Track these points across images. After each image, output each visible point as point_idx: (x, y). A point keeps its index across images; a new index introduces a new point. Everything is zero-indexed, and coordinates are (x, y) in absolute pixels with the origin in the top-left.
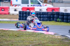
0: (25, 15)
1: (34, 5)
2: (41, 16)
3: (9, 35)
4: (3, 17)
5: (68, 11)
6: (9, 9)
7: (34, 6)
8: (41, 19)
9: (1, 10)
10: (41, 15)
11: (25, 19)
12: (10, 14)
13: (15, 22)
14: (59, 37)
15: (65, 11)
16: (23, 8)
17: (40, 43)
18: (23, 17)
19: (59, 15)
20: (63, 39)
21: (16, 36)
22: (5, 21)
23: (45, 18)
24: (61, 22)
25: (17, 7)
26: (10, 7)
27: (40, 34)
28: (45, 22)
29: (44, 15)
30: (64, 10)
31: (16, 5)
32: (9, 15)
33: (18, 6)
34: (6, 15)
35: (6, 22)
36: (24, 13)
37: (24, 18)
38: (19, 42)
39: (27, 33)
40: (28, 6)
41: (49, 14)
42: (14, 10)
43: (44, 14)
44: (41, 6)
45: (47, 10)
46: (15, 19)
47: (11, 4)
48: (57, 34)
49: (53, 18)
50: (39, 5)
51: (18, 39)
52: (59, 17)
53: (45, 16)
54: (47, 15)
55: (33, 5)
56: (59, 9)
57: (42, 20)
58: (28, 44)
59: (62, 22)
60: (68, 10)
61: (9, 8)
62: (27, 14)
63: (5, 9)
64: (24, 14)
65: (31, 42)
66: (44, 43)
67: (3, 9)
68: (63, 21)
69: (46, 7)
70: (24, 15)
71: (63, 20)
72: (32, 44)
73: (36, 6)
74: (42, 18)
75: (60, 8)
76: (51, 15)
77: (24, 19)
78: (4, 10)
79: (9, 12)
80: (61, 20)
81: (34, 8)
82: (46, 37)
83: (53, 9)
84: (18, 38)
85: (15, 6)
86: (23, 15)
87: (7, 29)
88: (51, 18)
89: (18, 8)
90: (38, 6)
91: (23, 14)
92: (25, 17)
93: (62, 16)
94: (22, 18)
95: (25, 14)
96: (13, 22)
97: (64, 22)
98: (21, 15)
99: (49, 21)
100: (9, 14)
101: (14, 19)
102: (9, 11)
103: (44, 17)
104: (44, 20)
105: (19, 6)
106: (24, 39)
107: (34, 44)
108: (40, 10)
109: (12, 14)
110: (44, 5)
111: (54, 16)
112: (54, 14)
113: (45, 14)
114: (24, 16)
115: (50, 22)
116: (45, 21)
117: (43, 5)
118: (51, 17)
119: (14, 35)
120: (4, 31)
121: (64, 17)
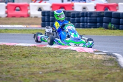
0: (52, 19)
2: (80, 20)
3: (12, 54)
4: (17, 22)
6: (28, 8)
8: (79, 25)
9: (15, 9)
10: (80, 17)
12: (31, 16)
13: (33, 30)
14: (100, 57)
16: (53, 6)
17: (58, 68)
18: (49, 21)
19: (111, 17)
21: (23, 55)
22: (16, 30)
23: (87, 22)
24: (114, 29)
25: (43, 4)
26: (31, 4)
28: (86, 29)
29: (85, 18)
32: (28, 18)
35: (17, 32)
38: (23, 67)
39: (46, 50)
41: (93, 15)
42: (38, 9)
43: (85, 15)
44: (85, 1)
45: (95, 8)
48: (100, 52)
49: (101, 22)
50: (81, 0)
51: (24, 61)
52: (111, 20)
53: (87, 19)
54: (89, 17)
56: (117, 5)
57: (81, 26)
58: (38, 70)
59: (116, 29)
61: (28, 6)
63: (22, 8)
65: (44, 67)
66: (65, 68)
67: (18, 8)
70: (51, 17)
71: (118, 26)
72: (43, 71)
73: (77, 1)
74: (81, 24)
78: (20, 10)
79: (30, 13)
80: (114, 26)
81: (73, 5)
82: (77, 57)
84: (25, 59)
85: (39, 1)
86: (49, 18)
87: (12, 44)
88: (97, 23)
89: (44, 6)
91: (49, 16)
92: (52, 21)
93: (116, 19)
94: (46, 23)
97: (119, 29)
98: (46, 18)
99: (94, 28)
100: (28, 16)
102: (29, 11)
103: (85, 21)
104: (85, 26)
106: (35, 62)
107: (48, 70)
109: (33, 16)
111: (103, 19)
112: (103, 16)
113: (87, 16)
115: (95, 29)
116: (87, 27)
118: (98, 21)
119: (21, 55)
120: (7, 47)
121: (119, 21)
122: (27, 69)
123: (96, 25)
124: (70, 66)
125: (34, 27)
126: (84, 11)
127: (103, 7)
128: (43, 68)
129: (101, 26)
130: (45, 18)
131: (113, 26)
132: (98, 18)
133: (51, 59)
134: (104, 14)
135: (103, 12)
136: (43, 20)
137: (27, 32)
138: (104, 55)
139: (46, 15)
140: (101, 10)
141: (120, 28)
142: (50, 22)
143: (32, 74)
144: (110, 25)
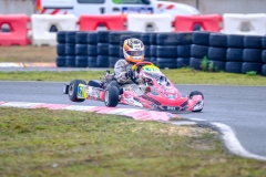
0: (80, 48)
1: (125, 9)
4: (5, 55)
5: (254, 29)
6: (28, 26)
7: (126, 13)
11: (80, 60)
12: (34, 43)
13: (40, 74)
14: (183, 132)
15: (242, 30)
16: (82, 21)
18: (73, 54)
19: (208, 45)
20: (194, 138)
21: (18, 127)
23: (155, 56)
24: (214, 71)
25: (59, 16)
26: (35, 17)
27: (114, 119)
29: (152, 47)
30: (238, 24)
31: (56, 10)
32: (27, 48)
33: (63, 11)
34: (16, 48)
35: (5, 77)
36: (77, 39)
37: (77, 58)
38: (16, 153)
39: (67, 117)
40: (103, 11)
41: (169, 41)
42: (49, 27)
44: (151, 9)
45: (174, 24)
46: (45, 65)
47: (39, 4)
48: (183, 120)
49: (187, 55)
50: (143, 9)
51: (19, 140)
52: (207, 51)
53: (155, 50)
54: (161, 44)
55: (120, 6)
56: (221, 19)
58: (49, 159)
59: (218, 71)
60: (254, 24)
61: (29, 20)
62: (86, 43)
63: (14, 25)
64: (75, 43)
65: (63, 152)
67: (5, 26)
68: (222, 68)
69: (170, 16)
70: (77, 45)
71: (222, 64)
72: (61, 161)
73: (132, 9)
75: (226, 16)
76: (176, 44)
77: (77, 63)
78: (12, 29)
79: (31, 37)
80: (214, 65)
81: (125, 20)
82: (133, 131)
83: (198, 23)
84: (22, 136)
85: (54, 13)
86: (73, 47)
88: (177, 57)
89: (63, 21)
90: (139, 10)
91: (72, 43)
92: (80, 54)
94: (68, 57)
95: (80, 43)
96: (31, 74)
98: (67, 47)
99: (171, 68)
100: (29, 42)
101: (38, 65)
102: (30, 33)
103: (151, 53)
105: (69, 11)
106: (44, 142)
107: (71, 159)
108: (150, 26)
109: (39, 44)
110: (162, 8)
111: (189, 48)
114: (77, 51)
115: (174, 70)
117: (160, 6)
118: (179, 54)
121: (226, 52)
122: (25, 158)
123: (176, 62)
124: (118, 150)
125: (41, 68)
126: (150, 31)
127: (190, 24)
128: (61, 156)
129: (186, 64)
130: (64, 47)
131: (211, 65)
132: (179, 47)
133: (77, 137)
134: (193, 38)
135: (191, 34)
136: (61, 52)
137: (26, 77)
138: (192, 126)
139: (67, 40)
140: (186, 30)
141: (227, 68)
142: (75, 55)
143: (36, 168)
144: (204, 62)
